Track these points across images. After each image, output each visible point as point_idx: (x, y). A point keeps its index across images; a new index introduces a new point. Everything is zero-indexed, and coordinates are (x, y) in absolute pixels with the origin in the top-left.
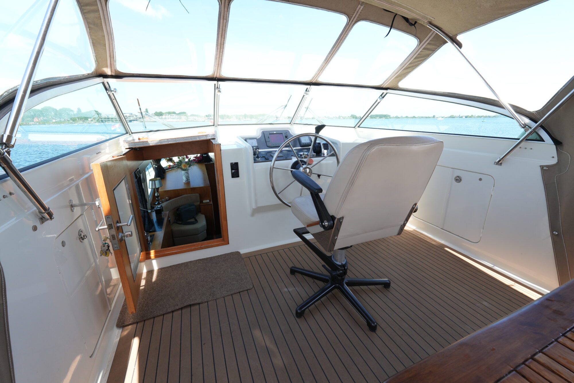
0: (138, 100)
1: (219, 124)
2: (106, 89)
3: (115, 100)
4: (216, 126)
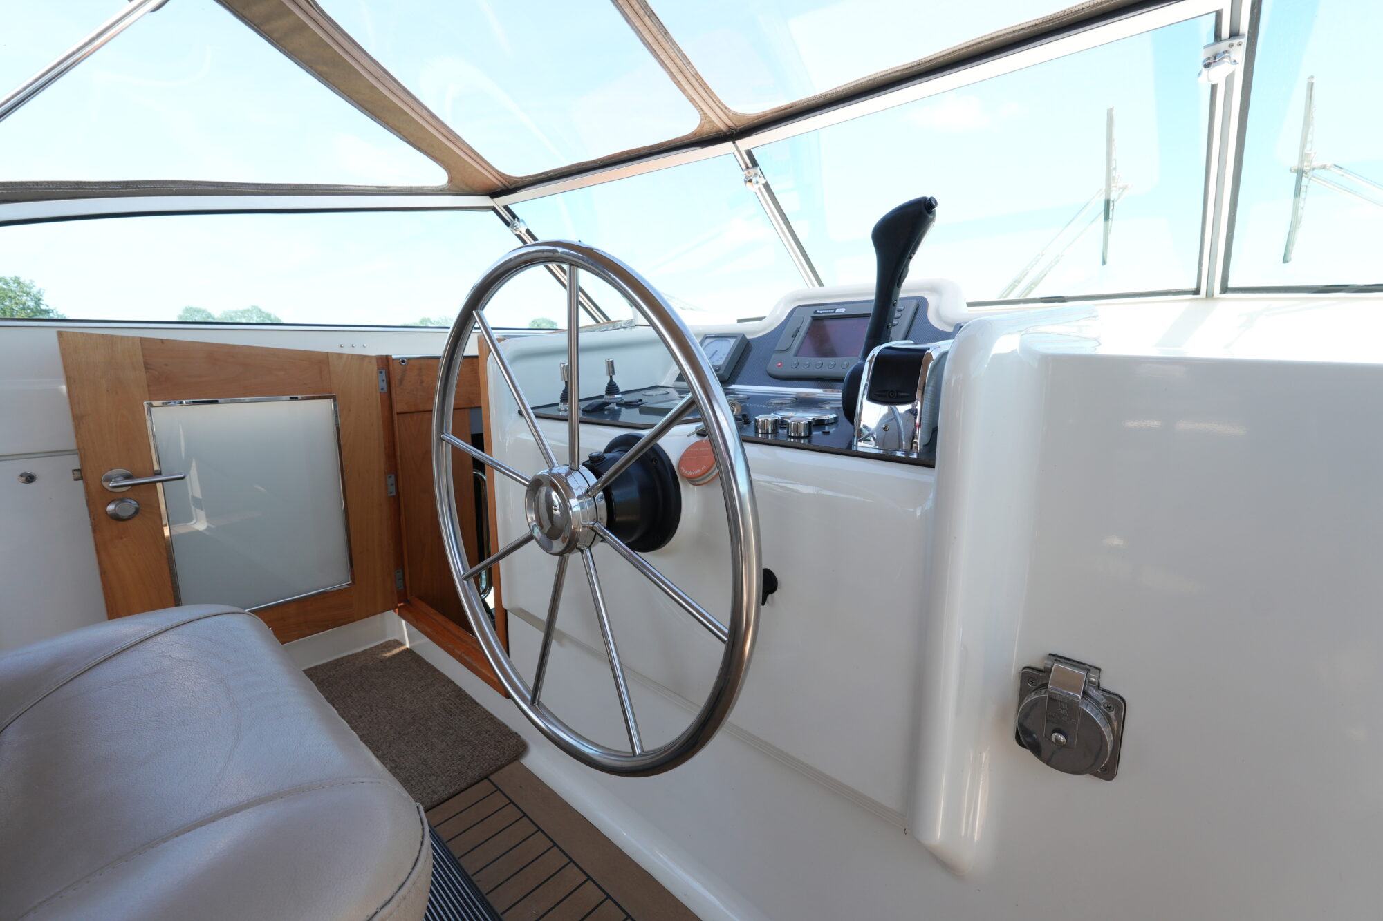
2: (507, 222)
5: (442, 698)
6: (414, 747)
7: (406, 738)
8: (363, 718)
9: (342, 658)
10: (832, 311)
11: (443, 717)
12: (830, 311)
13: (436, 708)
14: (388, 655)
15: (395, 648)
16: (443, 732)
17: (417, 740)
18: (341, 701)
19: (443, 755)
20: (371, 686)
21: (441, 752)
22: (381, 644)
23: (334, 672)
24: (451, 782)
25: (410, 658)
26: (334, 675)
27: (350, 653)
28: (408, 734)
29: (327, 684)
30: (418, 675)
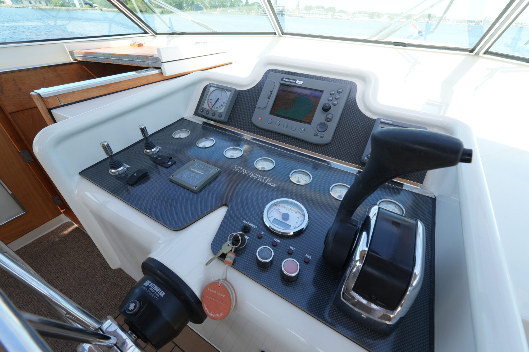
4: (280, 35)
5: (100, 258)
6: (90, 293)
7: (85, 288)
8: (59, 277)
9: (40, 238)
10: (294, 81)
11: (102, 270)
12: (292, 81)
13: (98, 265)
14: (66, 232)
15: (69, 227)
16: (104, 281)
17: (90, 288)
18: (45, 268)
19: (106, 296)
20: (60, 255)
21: (105, 294)
22: (61, 225)
23: (37, 248)
24: (112, 312)
25: (79, 234)
26: (38, 250)
27: (45, 234)
28: (86, 285)
29: (34, 257)
30: (85, 245)
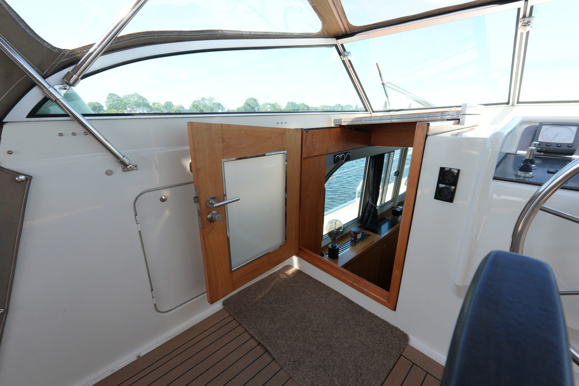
0: (377, 64)
1: (520, 100)
2: (340, 54)
3: (351, 68)
4: (513, 105)
